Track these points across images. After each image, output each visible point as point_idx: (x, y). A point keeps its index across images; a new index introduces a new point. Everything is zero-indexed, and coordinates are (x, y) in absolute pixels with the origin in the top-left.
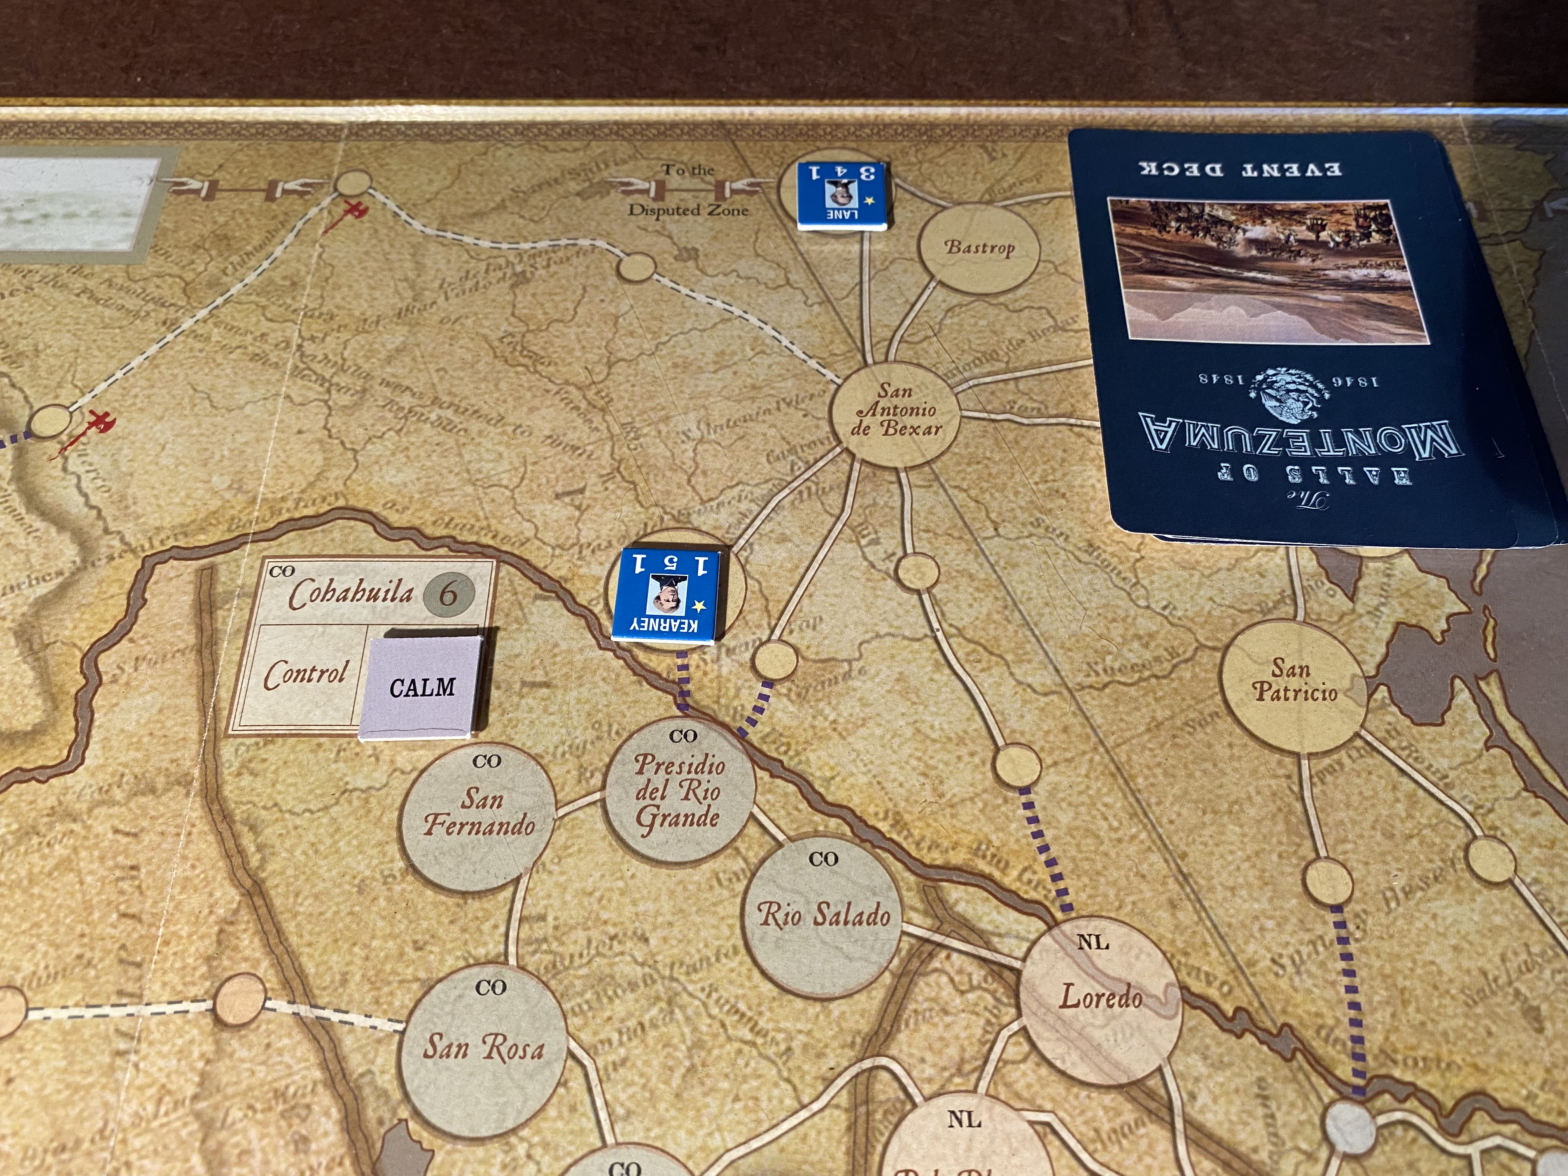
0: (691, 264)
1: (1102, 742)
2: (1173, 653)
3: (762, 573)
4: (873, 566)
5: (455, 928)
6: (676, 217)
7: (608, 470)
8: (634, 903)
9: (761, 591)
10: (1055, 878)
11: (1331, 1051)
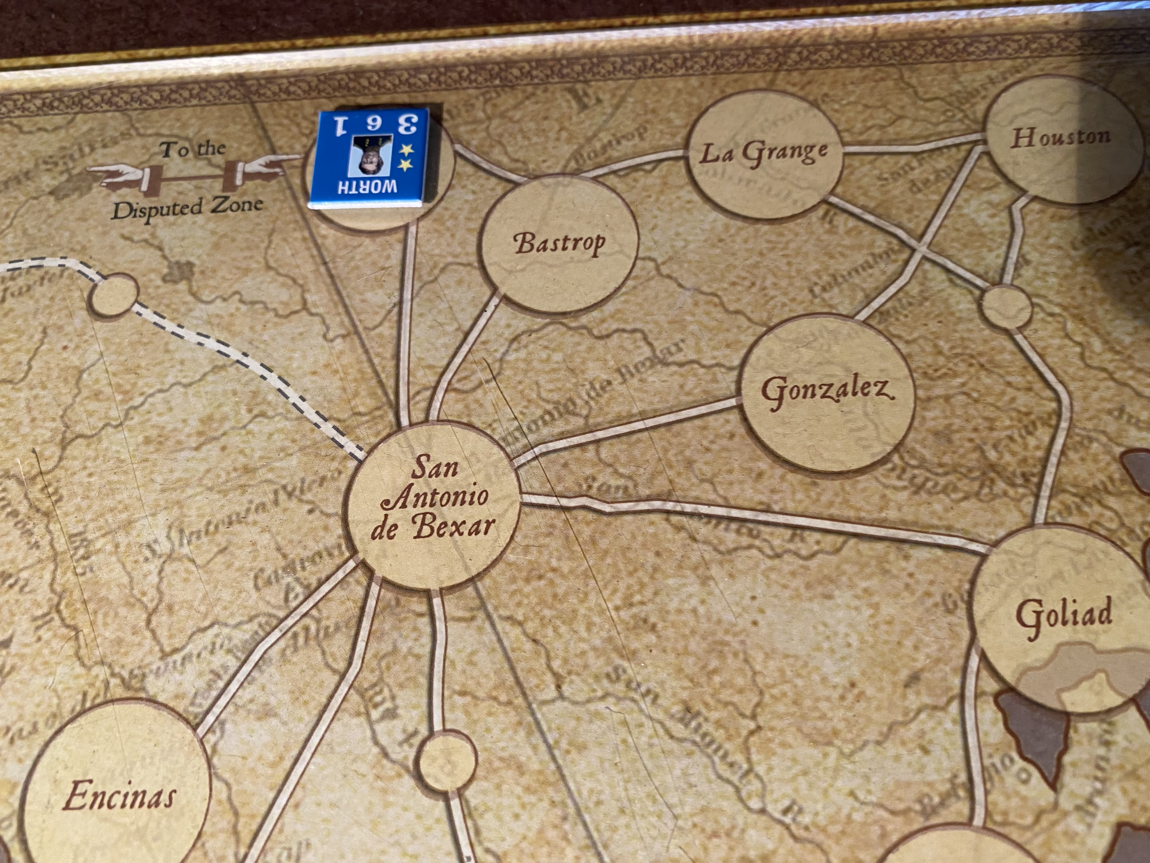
0: (182, 286)
3: (234, 771)
4: (385, 754)
6: (171, 218)
7: (45, 610)
9: (229, 799)
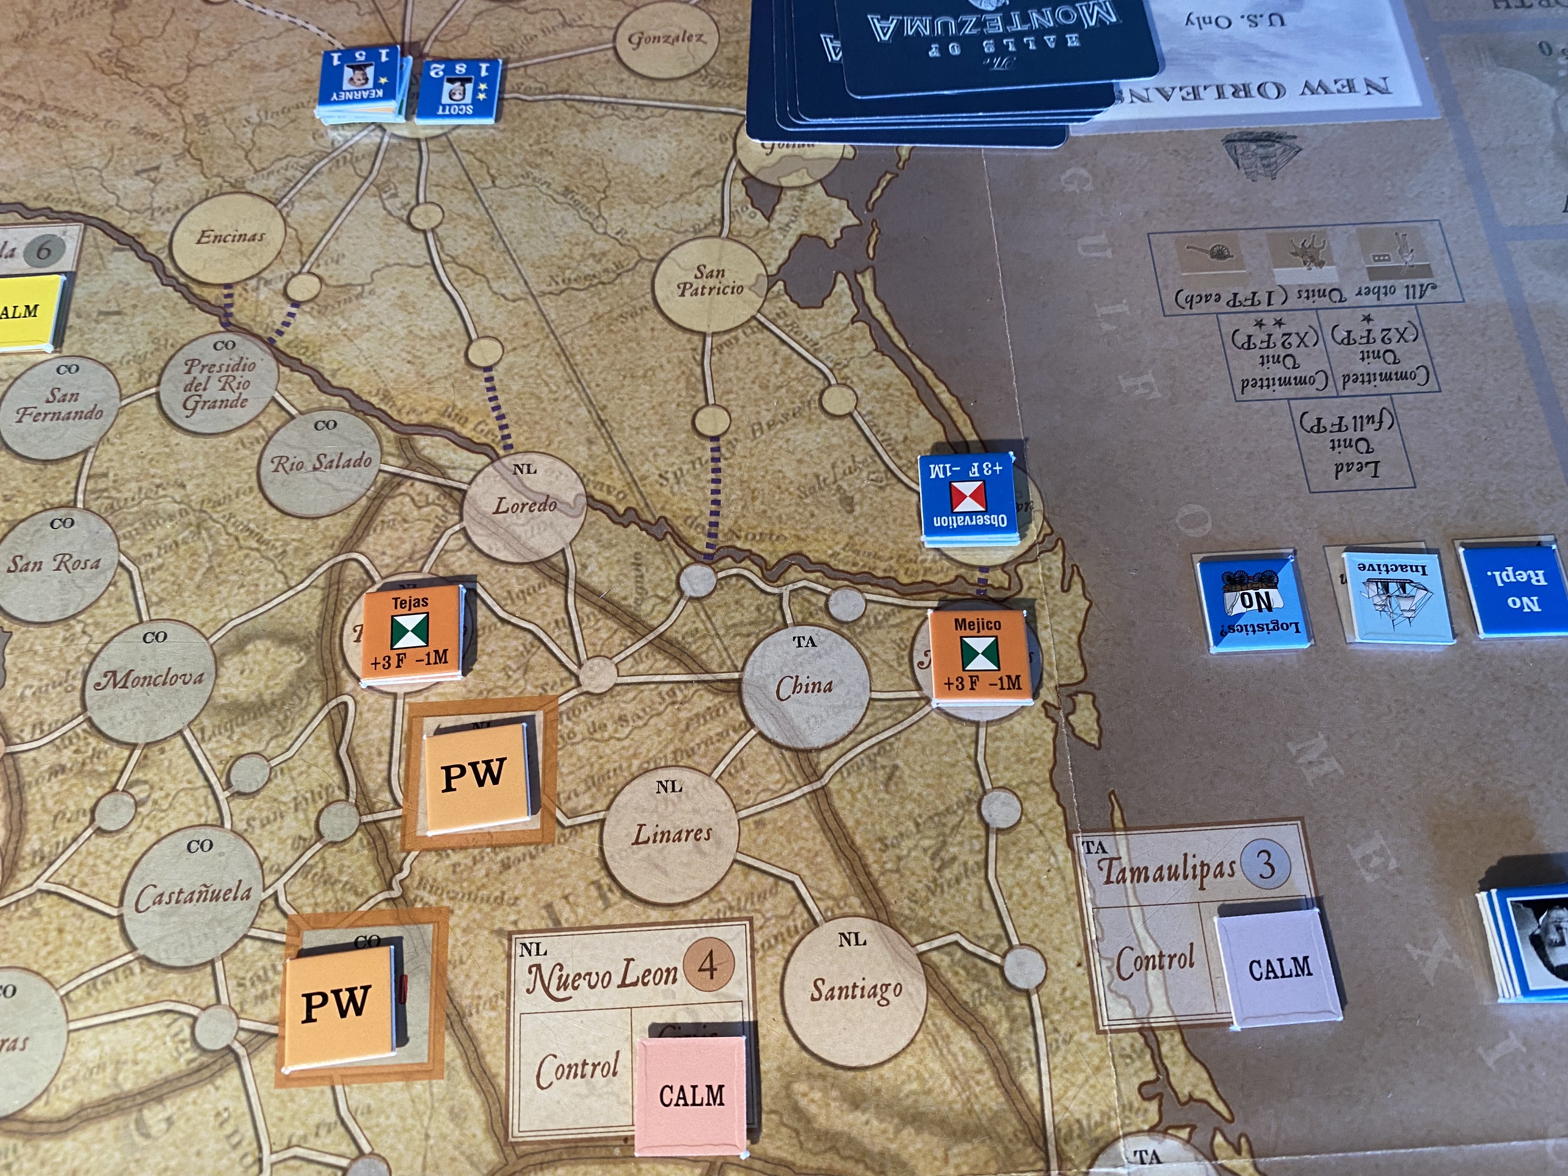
1: (553, 332)
2: (618, 265)
3: (300, 224)
4: (390, 213)
5: (36, 485)
7: (181, 151)
8: (176, 462)
9: (297, 237)
10: (502, 427)
11: (692, 532)
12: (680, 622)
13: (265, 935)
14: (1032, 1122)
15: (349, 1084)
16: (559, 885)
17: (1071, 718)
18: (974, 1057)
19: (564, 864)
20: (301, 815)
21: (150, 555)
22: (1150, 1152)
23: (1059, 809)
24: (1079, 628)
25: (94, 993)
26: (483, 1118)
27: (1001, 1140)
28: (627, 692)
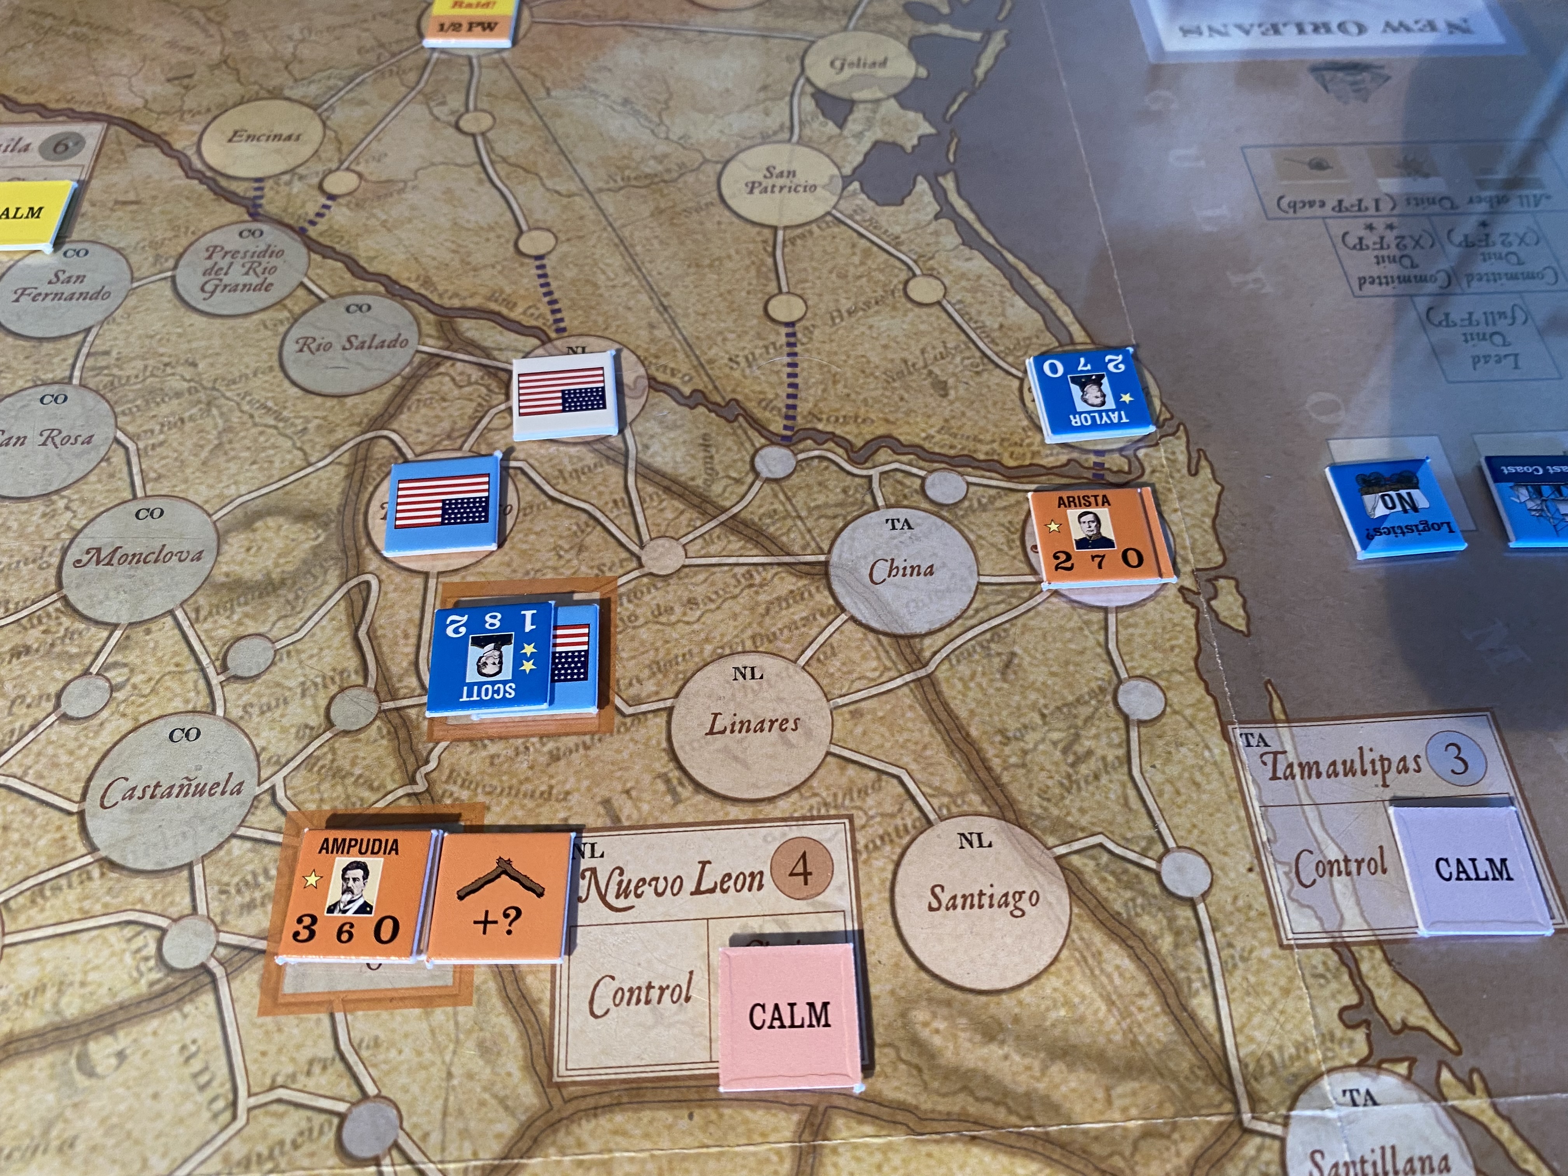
1: (611, 225)
3: (340, 126)
4: (437, 119)
5: (28, 361)
7: (217, 63)
9: (336, 137)
10: (554, 312)
11: (767, 414)
12: (756, 503)
13: (258, 834)
14: (1211, 1057)
15: (352, 1011)
16: (620, 778)
17: (1213, 603)
18: (1133, 977)
19: (625, 755)
20: (309, 702)
21: (152, 431)
22: (1363, 1091)
23: (1209, 699)
24: (1213, 511)
25: (39, 900)
26: (520, 1052)
27: (1175, 1077)
28: (695, 574)
